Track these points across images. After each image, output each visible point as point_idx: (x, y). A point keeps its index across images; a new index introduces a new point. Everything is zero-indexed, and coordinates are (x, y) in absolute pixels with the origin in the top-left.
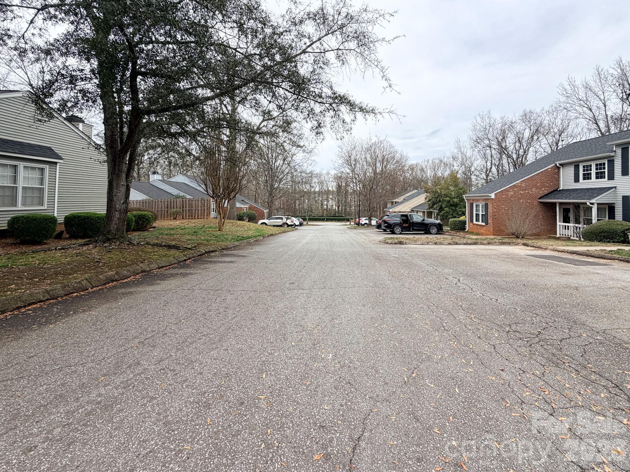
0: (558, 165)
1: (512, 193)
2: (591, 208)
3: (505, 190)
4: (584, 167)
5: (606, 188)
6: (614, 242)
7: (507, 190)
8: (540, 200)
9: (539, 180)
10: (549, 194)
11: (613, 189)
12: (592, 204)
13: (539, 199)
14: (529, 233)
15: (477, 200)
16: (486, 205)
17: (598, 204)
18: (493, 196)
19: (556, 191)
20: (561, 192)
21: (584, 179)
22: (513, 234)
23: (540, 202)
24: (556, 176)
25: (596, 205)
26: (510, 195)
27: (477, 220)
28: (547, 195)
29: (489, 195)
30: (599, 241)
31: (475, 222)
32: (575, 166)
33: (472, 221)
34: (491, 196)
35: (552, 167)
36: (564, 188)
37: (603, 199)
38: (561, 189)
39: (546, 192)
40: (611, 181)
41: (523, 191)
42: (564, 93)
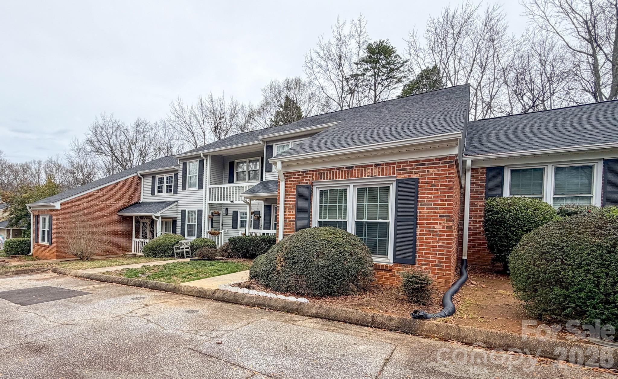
0: (139, 175)
1: (85, 204)
2: (157, 221)
3: (76, 199)
4: (159, 179)
5: (172, 202)
6: (166, 256)
7: (79, 200)
8: (120, 214)
9: (119, 191)
10: (129, 206)
11: (176, 203)
12: (157, 217)
13: (119, 211)
14: (96, 252)
15: (43, 212)
16: (51, 218)
17: (162, 218)
18: (57, 206)
19: (136, 204)
20: (140, 205)
21: (159, 192)
22: (76, 255)
23: (120, 216)
24: (137, 187)
25: (160, 218)
26: (82, 206)
27: (43, 240)
28: (127, 207)
29: (52, 204)
30: (154, 257)
31: (41, 242)
32: (153, 177)
33: (37, 241)
34: (54, 206)
35: (134, 177)
36: (144, 201)
37: (167, 212)
38: (141, 202)
39: (127, 204)
40: (175, 196)
41: (99, 201)
42: (175, 112)
